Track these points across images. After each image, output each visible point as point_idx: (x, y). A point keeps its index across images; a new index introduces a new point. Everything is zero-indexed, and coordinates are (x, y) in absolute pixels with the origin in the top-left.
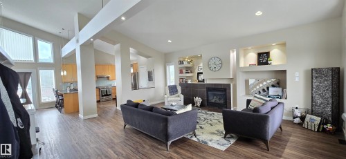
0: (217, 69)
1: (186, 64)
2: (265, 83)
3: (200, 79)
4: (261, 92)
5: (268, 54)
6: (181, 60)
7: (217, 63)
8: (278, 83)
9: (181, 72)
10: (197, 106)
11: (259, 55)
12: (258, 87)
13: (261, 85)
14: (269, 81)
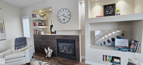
0: (66, 21)
1: (38, 17)
2: (110, 35)
3: (53, 31)
4: (106, 42)
5: (113, 5)
6: (34, 13)
7: (66, 15)
8: (123, 35)
9: (35, 25)
10: (48, 57)
11: (105, 7)
12: (103, 38)
13: (106, 36)
14: (114, 33)
